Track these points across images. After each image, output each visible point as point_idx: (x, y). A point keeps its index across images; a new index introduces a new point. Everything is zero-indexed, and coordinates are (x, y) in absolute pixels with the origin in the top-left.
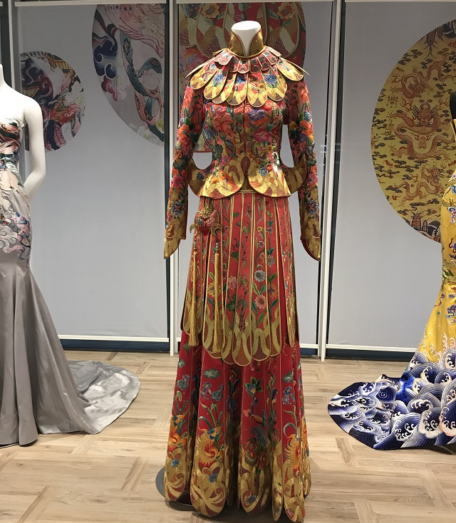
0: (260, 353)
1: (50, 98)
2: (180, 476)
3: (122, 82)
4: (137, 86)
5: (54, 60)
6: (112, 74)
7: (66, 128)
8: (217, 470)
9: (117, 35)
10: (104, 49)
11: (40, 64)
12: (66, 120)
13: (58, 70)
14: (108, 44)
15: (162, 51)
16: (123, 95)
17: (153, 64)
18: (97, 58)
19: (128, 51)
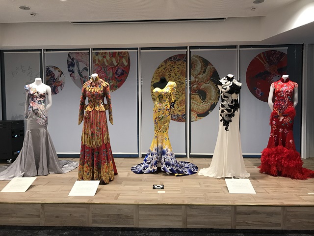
0: (98, 145)
1: (54, 79)
2: (81, 175)
3: (76, 74)
4: (81, 75)
5: (56, 68)
6: (73, 72)
7: (59, 88)
8: (89, 172)
9: (75, 61)
10: (71, 65)
11: (51, 69)
12: (59, 86)
13: (57, 71)
14: (72, 63)
15: (88, 65)
16: (76, 78)
17: (85, 69)
18: (69, 67)
19: (78, 65)
